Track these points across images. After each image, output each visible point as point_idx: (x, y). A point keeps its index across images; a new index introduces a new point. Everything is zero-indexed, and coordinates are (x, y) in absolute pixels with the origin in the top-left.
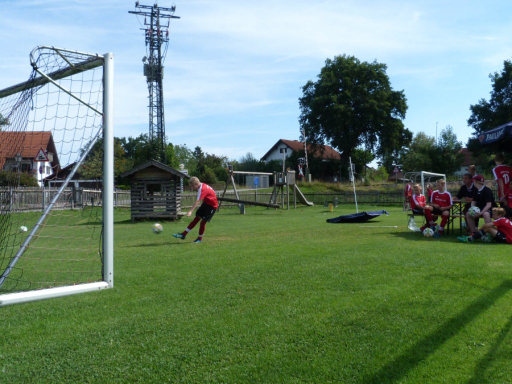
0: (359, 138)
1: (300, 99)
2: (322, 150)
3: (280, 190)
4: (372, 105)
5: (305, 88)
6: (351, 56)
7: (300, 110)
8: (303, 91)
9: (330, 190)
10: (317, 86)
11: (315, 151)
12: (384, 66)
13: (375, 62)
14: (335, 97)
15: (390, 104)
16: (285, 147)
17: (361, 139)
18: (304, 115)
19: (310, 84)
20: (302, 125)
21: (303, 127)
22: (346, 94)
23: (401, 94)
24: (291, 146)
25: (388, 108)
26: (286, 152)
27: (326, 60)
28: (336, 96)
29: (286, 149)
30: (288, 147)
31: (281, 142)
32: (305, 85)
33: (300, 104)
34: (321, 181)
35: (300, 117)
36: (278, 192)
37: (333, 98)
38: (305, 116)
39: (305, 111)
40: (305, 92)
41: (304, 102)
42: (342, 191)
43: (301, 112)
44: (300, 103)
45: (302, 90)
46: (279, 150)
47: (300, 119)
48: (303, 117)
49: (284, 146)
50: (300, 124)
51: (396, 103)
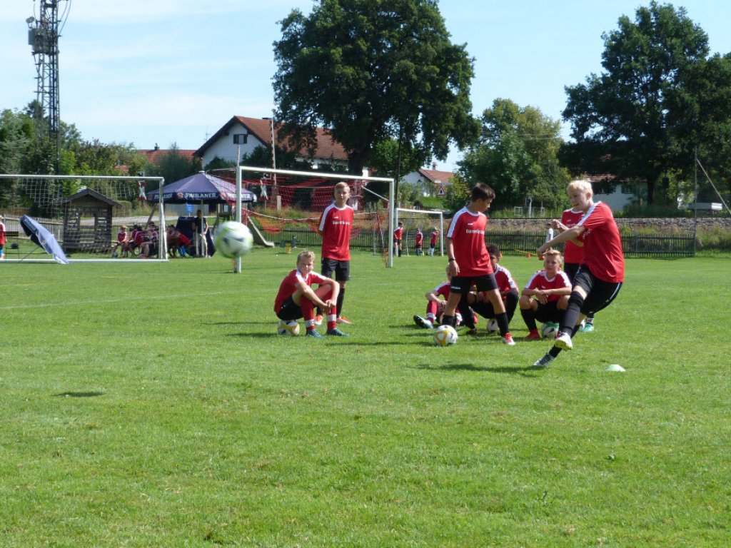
0: (387, 124)
1: (275, 44)
2: (311, 146)
4: (407, 69)
5: (286, 23)
7: (277, 63)
8: (283, 30)
11: (299, 147)
15: (438, 70)
16: (245, 132)
18: (284, 73)
19: (295, 17)
20: (278, 91)
21: (280, 95)
22: (359, 46)
23: (461, 52)
24: (256, 132)
26: (245, 142)
29: (245, 137)
30: (250, 132)
31: (235, 122)
32: (286, 17)
33: (276, 53)
35: (276, 76)
37: (335, 54)
38: (285, 76)
39: (284, 67)
40: (287, 31)
41: (284, 49)
43: (278, 68)
44: (275, 50)
45: (281, 26)
46: (230, 139)
47: (275, 81)
48: (281, 77)
49: (241, 131)
50: (275, 90)
51: (450, 68)
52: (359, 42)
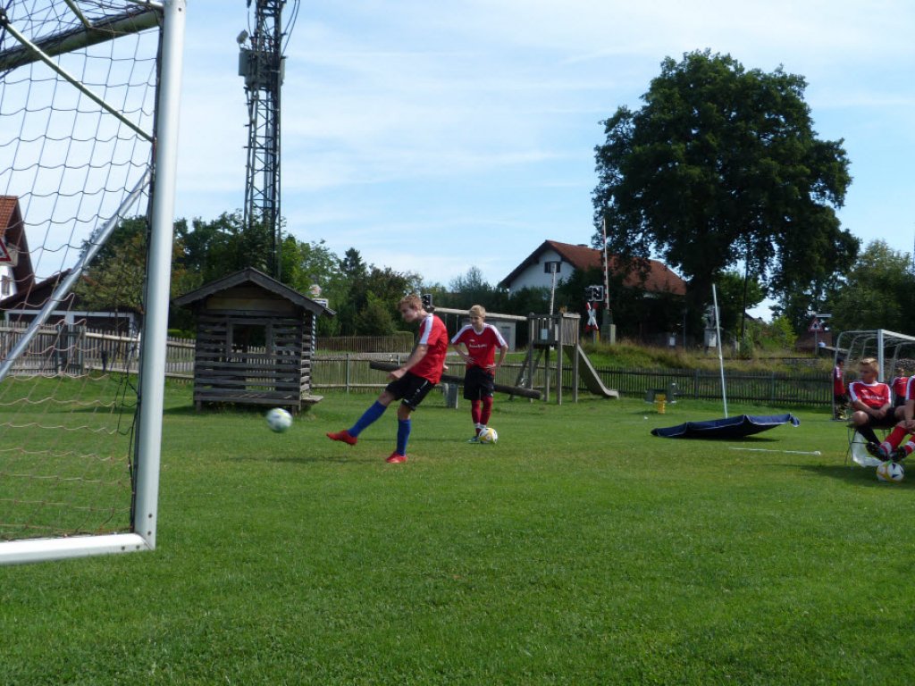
0: (733, 246)
1: (597, 148)
2: (643, 269)
3: (542, 360)
4: (769, 169)
5: (611, 124)
6: (724, 54)
7: (598, 174)
8: (606, 132)
9: (658, 365)
10: (639, 119)
11: (628, 271)
12: (800, 82)
13: (779, 71)
14: (679, 148)
15: (808, 171)
16: (558, 259)
17: (736, 249)
18: (606, 186)
19: (622, 115)
20: (599, 209)
21: (601, 213)
22: (707, 141)
23: (837, 149)
24: (571, 258)
25: (804, 179)
26: (558, 271)
27: (663, 60)
28: (682, 146)
29: (559, 265)
30: (565, 259)
31: (547, 247)
32: (611, 116)
33: (598, 162)
34: (638, 344)
35: (597, 190)
36: (537, 361)
37: (675, 150)
38: (608, 190)
39: (607, 179)
40: (612, 133)
41: (607, 156)
42: (687, 367)
43: (599, 180)
44: (597, 157)
45: (604, 127)
46: (542, 267)
47: (595, 196)
48: (603, 192)
49: (554, 258)
50: (596, 207)
51: (824, 169)
52: (707, 137)
